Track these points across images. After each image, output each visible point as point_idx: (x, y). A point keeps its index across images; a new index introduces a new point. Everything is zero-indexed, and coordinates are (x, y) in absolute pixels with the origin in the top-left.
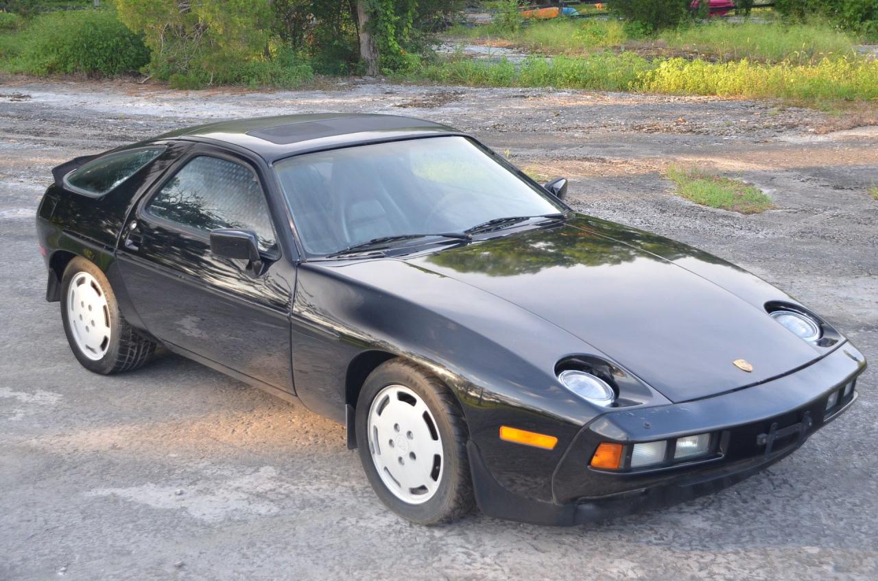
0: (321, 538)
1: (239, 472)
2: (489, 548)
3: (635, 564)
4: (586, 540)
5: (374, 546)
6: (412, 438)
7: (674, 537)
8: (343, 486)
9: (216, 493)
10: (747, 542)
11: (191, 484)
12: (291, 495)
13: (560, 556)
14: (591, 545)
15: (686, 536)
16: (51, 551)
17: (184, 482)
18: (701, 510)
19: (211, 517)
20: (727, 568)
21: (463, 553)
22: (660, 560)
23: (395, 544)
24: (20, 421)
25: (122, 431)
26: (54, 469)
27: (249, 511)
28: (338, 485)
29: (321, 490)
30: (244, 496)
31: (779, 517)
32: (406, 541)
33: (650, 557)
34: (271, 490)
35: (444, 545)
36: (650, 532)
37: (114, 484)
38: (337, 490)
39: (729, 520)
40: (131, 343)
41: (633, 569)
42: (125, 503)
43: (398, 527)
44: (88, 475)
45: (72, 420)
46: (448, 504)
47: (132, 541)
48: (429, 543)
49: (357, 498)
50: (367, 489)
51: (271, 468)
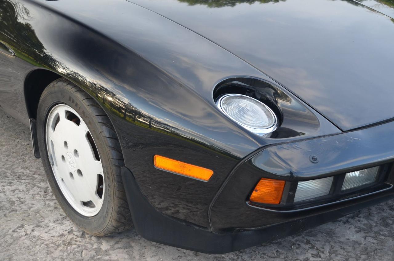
6: (78, 157)
7: (330, 253)
8: (38, 187)
15: (341, 252)
28: (35, 185)
32: (71, 255)
36: (307, 246)
39: (380, 230)
43: (69, 237)
46: (110, 223)
49: (44, 201)
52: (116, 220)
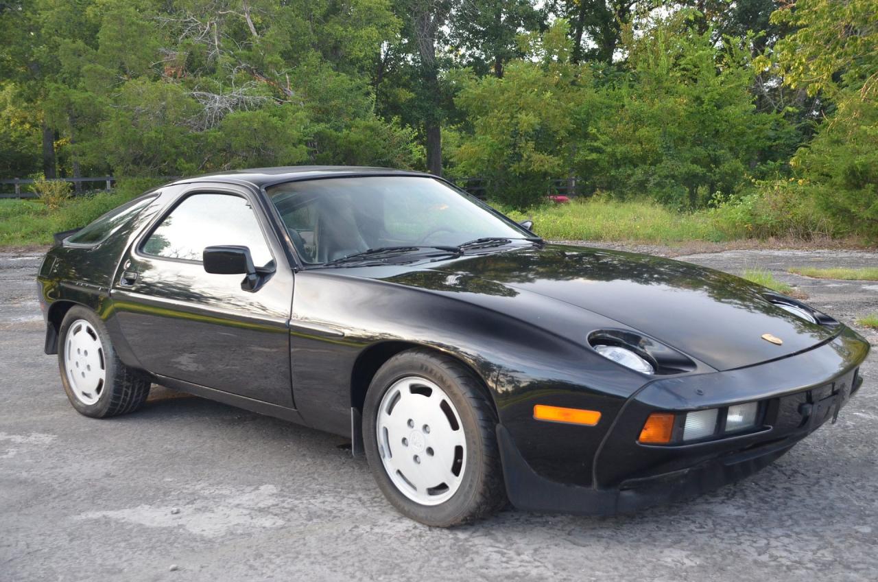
0: (334, 546)
1: (238, 491)
2: (522, 545)
3: (689, 553)
4: (625, 532)
5: (395, 550)
6: (429, 432)
7: (714, 525)
8: (349, 498)
9: (216, 510)
10: (792, 525)
11: (188, 503)
12: (296, 509)
13: (603, 549)
14: (632, 537)
16: (30, 574)
17: (180, 502)
18: (728, 499)
19: (212, 532)
20: (786, 550)
21: (495, 552)
22: (712, 547)
23: (418, 548)
24: (11, 458)
25: (116, 461)
26: (43, 497)
27: (252, 525)
28: (344, 497)
29: (326, 503)
30: (245, 512)
31: (809, 501)
32: (429, 544)
33: (700, 545)
34: (273, 505)
35: (472, 546)
36: (687, 522)
37: (106, 508)
38: (345, 502)
39: (761, 506)
40: (125, 383)
41: (687, 557)
42: (117, 523)
43: (417, 531)
44: (79, 500)
45: (65, 455)
46: (473, 499)
47: (124, 559)
48: (454, 544)
49: (366, 507)
50: (376, 499)
51: (271, 486)
52: (481, 494)
